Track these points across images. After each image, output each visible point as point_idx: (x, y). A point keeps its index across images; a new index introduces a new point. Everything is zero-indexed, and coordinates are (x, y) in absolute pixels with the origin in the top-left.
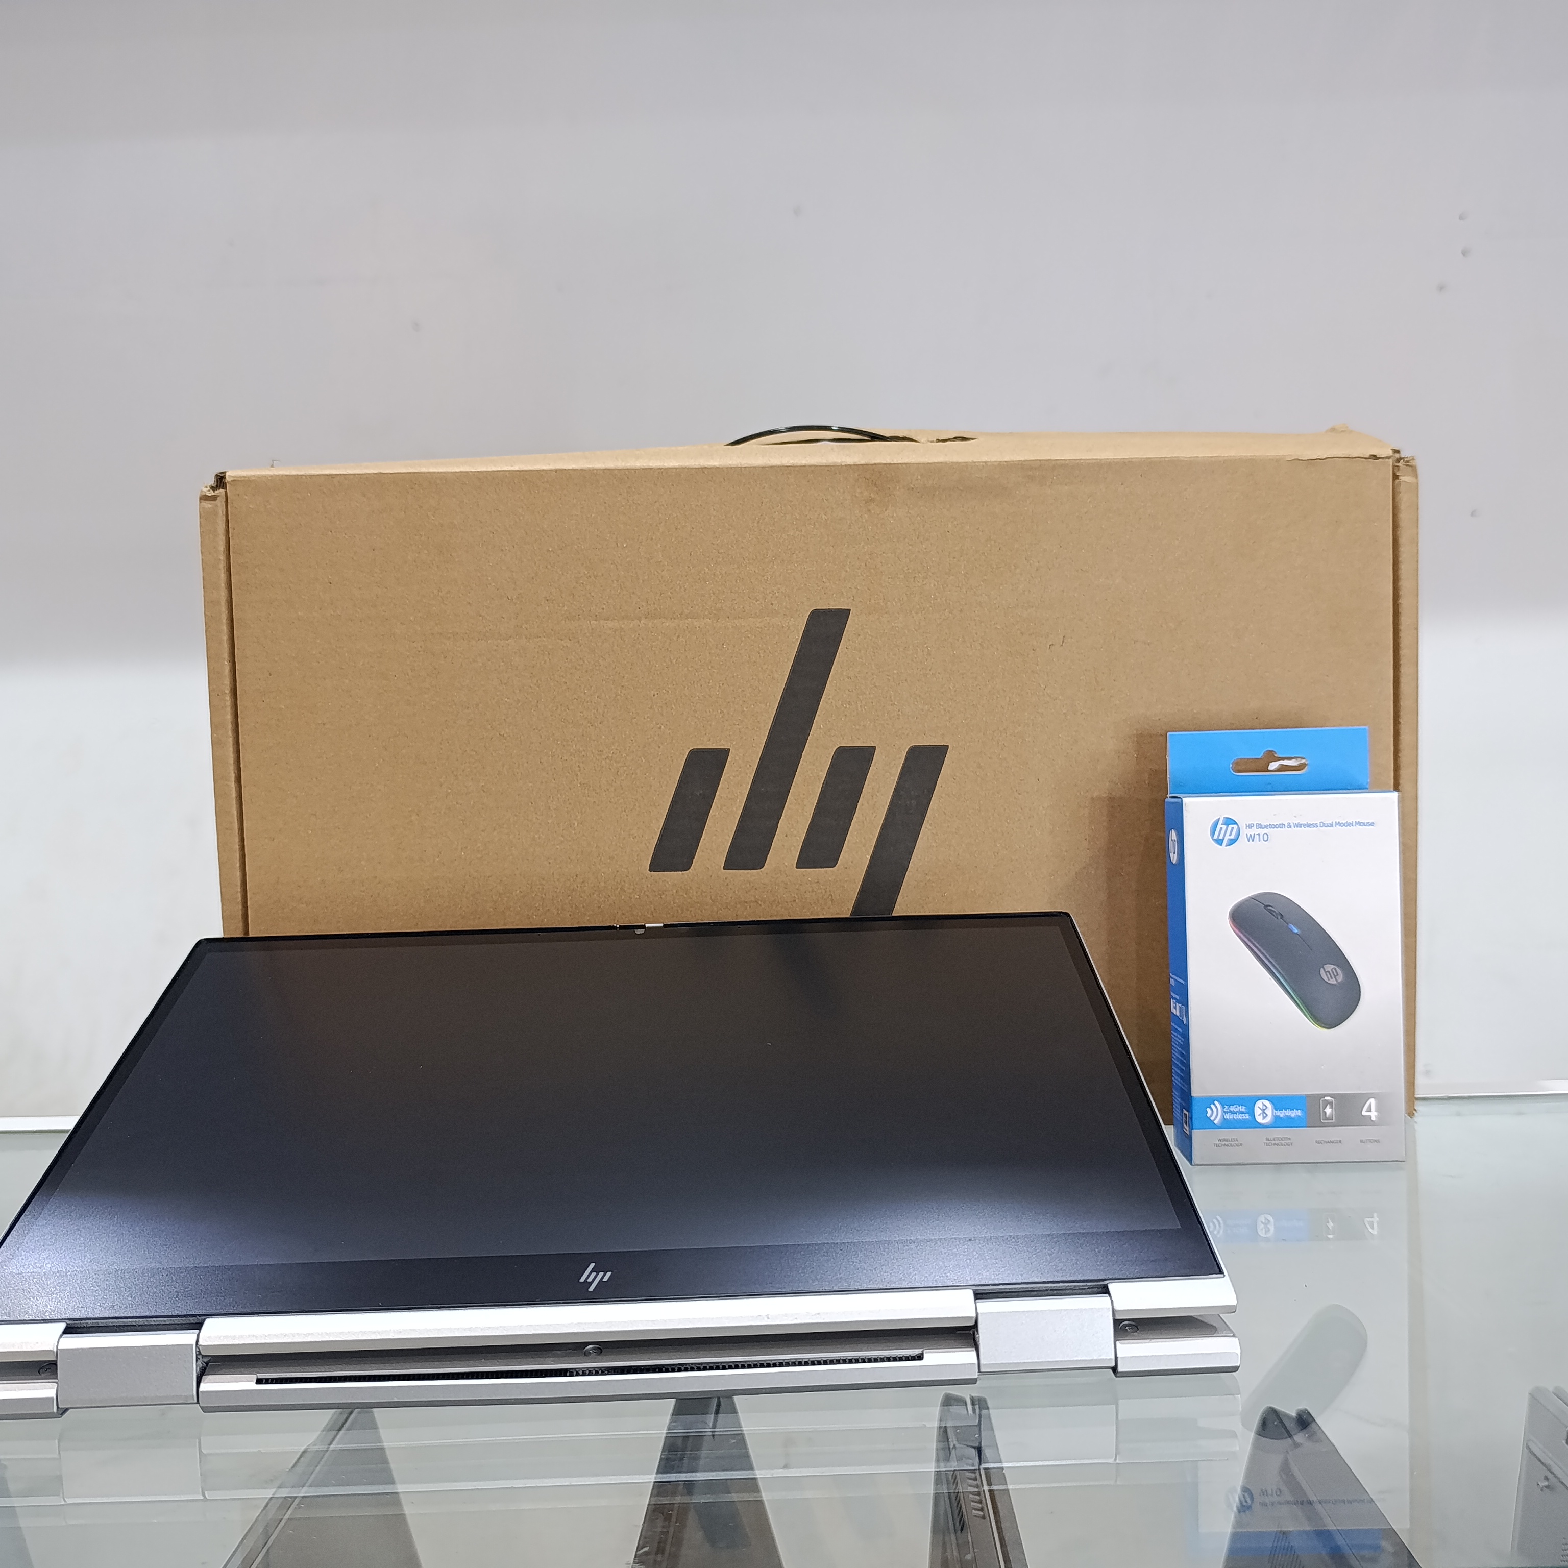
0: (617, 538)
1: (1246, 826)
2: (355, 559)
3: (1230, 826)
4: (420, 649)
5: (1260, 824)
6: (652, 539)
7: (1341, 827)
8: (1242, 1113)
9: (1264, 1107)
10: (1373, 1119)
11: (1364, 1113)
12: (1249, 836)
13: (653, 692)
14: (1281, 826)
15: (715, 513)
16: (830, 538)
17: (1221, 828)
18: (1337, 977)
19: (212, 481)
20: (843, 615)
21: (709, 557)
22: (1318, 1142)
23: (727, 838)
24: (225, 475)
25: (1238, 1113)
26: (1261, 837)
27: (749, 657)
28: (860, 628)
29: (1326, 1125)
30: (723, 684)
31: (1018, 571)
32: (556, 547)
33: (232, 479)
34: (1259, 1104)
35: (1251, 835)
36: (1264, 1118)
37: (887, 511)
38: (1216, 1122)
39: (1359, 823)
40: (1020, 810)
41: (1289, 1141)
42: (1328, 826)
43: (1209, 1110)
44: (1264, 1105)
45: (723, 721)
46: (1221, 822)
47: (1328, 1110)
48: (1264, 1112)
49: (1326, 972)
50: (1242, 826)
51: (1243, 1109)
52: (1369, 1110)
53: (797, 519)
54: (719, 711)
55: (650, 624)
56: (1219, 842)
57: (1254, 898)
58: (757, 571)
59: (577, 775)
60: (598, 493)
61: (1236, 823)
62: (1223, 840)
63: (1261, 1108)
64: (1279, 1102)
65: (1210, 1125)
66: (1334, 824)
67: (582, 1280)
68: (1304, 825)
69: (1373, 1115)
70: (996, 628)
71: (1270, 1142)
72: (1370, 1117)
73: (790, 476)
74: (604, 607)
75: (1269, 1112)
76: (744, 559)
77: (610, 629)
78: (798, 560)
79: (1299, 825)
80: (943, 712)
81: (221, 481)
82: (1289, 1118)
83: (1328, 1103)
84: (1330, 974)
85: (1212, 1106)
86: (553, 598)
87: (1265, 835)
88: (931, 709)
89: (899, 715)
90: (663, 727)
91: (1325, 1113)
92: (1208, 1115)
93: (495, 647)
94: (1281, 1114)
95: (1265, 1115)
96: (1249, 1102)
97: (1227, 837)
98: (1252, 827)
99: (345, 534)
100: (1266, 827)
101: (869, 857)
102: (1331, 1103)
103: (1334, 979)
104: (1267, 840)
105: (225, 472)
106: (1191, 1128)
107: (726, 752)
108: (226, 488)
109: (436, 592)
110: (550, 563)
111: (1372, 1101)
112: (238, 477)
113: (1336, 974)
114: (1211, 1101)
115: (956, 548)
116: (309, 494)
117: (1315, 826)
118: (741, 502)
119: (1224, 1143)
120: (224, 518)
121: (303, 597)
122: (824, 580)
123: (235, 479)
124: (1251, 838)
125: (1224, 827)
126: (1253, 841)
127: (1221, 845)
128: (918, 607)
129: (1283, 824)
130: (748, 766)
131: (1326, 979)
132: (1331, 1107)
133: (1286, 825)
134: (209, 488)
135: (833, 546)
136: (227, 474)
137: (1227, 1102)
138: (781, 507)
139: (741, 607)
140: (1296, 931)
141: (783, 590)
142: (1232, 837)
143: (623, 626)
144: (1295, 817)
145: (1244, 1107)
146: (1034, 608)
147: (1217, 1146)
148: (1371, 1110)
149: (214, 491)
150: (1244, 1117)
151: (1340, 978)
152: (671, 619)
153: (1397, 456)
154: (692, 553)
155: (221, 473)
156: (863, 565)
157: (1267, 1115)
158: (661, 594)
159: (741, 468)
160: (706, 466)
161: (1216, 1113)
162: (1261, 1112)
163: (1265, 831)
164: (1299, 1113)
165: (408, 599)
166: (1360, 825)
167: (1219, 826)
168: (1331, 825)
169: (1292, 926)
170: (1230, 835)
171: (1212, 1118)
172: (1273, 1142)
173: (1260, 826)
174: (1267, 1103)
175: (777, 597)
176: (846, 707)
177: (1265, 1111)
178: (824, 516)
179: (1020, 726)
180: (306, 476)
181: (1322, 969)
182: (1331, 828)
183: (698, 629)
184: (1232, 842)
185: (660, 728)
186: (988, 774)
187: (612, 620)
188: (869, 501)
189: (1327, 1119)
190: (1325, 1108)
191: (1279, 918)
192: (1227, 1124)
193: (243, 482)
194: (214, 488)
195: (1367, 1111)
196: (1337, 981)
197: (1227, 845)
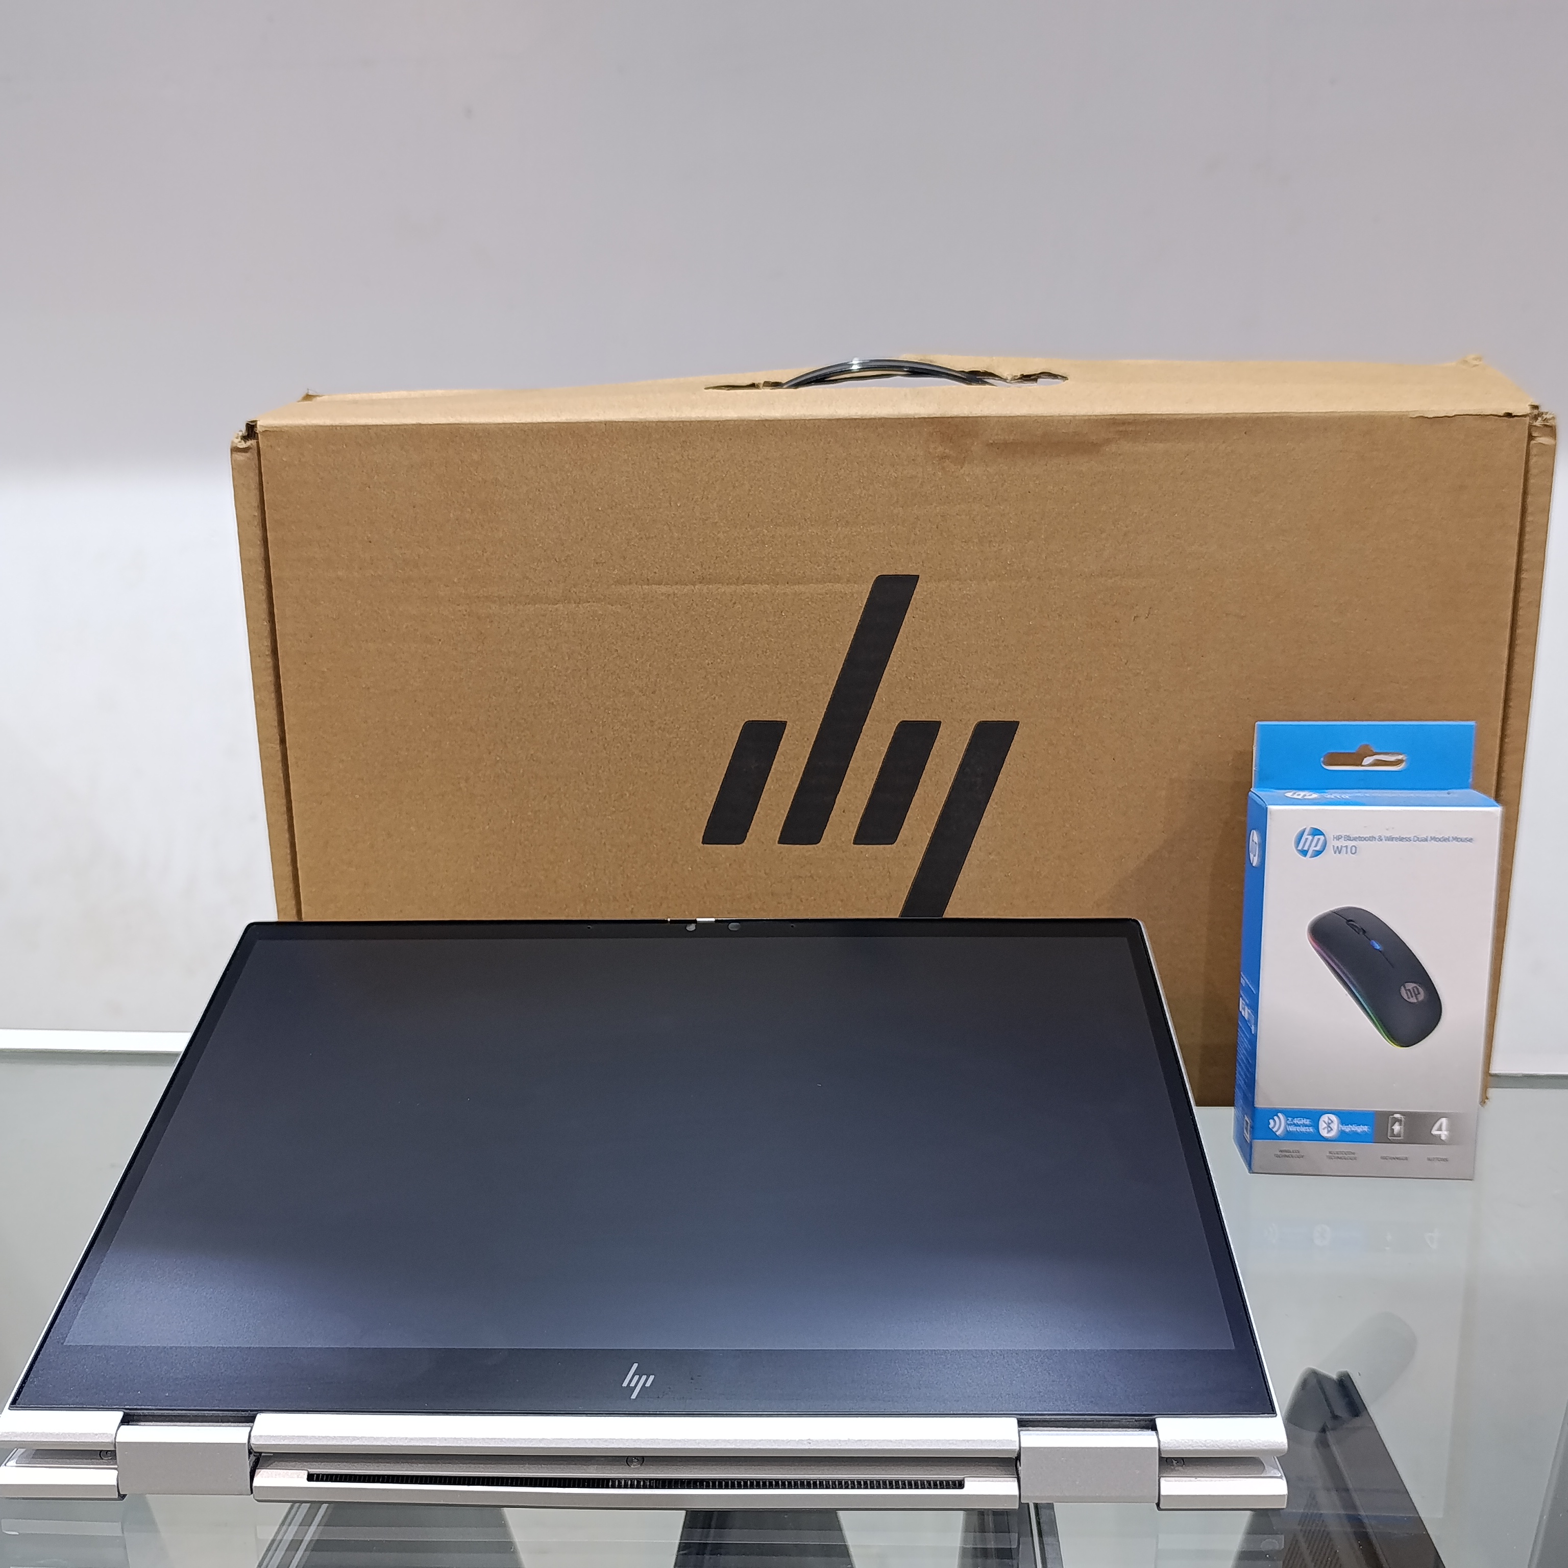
0: (670, 497)
1: (1334, 838)
2: (395, 516)
3: (1317, 837)
4: (465, 613)
5: (1348, 836)
6: (707, 498)
7: (1436, 842)
8: (1306, 1126)
9: (1330, 1122)
10: (1443, 1138)
11: (1434, 1132)
12: (1335, 848)
13: (707, 661)
14: (1372, 838)
15: (775, 470)
16: (900, 498)
17: (1307, 839)
18: (1418, 995)
19: (242, 431)
20: (912, 580)
21: (768, 518)
22: (1383, 1158)
23: (782, 812)
24: (256, 424)
25: (1303, 1125)
26: (1349, 850)
27: (809, 625)
28: (929, 596)
29: (1394, 1141)
30: (781, 654)
31: (1104, 535)
32: (606, 506)
33: (264, 429)
34: (1325, 1118)
35: (1338, 847)
36: (1329, 1132)
37: (964, 469)
38: (1278, 1133)
39: (1456, 839)
40: (1093, 790)
41: (1353, 1156)
42: (1422, 840)
43: (1271, 1121)
44: (1329, 1119)
45: (780, 693)
46: (1306, 833)
47: (1397, 1128)
48: (1329, 1126)
49: (1406, 990)
50: (1330, 835)
51: (1307, 1122)
52: (1440, 1129)
53: (863, 477)
54: (777, 682)
55: (705, 590)
56: (1304, 853)
57: (1336, 913)
58: (819, 534)
59: (629, 745)
60: (650, 447)
61: (1323, 834)
62: (1307, 851)
63: (1327, 1122)
64: (1345, 1117)
65: (1273, 1136)
66: (1429, 838)
67: (625, 1384)
68: (1396, 839)
69: (1444, 1134)
70: (1077, 597)
71: (1333, 1156)
72: (1440, 1136)
73: (857, 430)
74: (657, 570)
75: (1335, 1126)
76: (805, 520)
77: (662, 594)
78: (865, 521)
79: (1391, 839)
80: (1015, 686)
81: (251, 431)
82: (1356, 1133)
83: (1397, 1120)
84: (1411, 993)
85: (1276, 1118)
86: (604, 561)
87: (1354, 848)
88: (1002, 683)
89: (967, 689)
90: (717, 698)
91: (1393, 1129)
92: (1271, 1126)
93: (543, 612)
94: (1348, 1129)
95: (1329, 1129)
96: (1314, 1116)
97: (1313, 848)
98: (1339, 839)
99: (384, 490)
100: (1355, 839)
101: (930, 835)
102: (1399, 1121)
103: (1414, 997)
104: (1355, 853)
105: (255, 421)
106: (1252, 1138)
107: (784, 724)
108: (258, 439)
109: (480, 552)
110: (599, 523)
111: (1444, 1121)
112: (269, 428)
113: (1417, 993)
114: (1274, 1112)
115: (1037, 511)
116: (345, 447)
117: (1408, 840)
118: (804, 458)
119: (1285, 1154)
120: (257, 471)
121: (343, 556)
122: (892, 544)
123: (267, 429)
124: (1338, 850)
125: (1310, 837)
126: (1340, 853)
127: (1305, 856)
128: (992, 573)
129: (1373, 837)
130: (806, 739)
131: (1405, 997)
132: (1400, 1125)
133: (1377, 838)
134: (239, 439)
135: (902, 507)
136: (259, 423)
137: (1290, 1114)
138: (847, 464)
139: (802, 572)
140: (1378, 947)
141: (847, 553)
142: (1318, 848)
143: (676, 592)
144: (1387, 830)
145: (1308, 1120)
146: (1119, 577)
147: (1278, 1156)
148: (1441, 1130)
149: (245, 442)
150: (1308, 1130)
151: (1421, 997)
152: (727, 584)
153: (1536, 412)
154: (750, 514)
155: (252, 422)
156: (935, 527)
157: (1332, 1129)
158: (717, 558)
160: (767, 418)
161: (1279, 1125)
162: (1325, 1125)
163: (1354, 843)
164: (1366, 1128)
165: (451, 560)
166: (1457, 841)
167: (1305, 836)
168: (1426, 840)
169: (1375, 943)
170: (1316, 846)
171: (1274, 1130)
172: (1337, 1155)
173: (1348, 838)
174: (1333, 1117)
175: (840, 561)
176: (911, 680)
177: (1331, 1125)
178: (894, 474)
179: (1097, 702)
180: (341, 426)
181: (1402, 987)
182: (1426, 842)
183: (755, 595)
184: (1318, 853)
185: (715, 698)
186: (1060, 752)
187: (664, 585)
188: (943, 458)
189: (1395, 1136)
190: (1393, 1125)
191: (1361, 933)
192: (1289, 1136)
193: (275, 433)
194: (245, 438)
195: (1438, 1130)
196: (1417, 999)
197: (1312, 857)
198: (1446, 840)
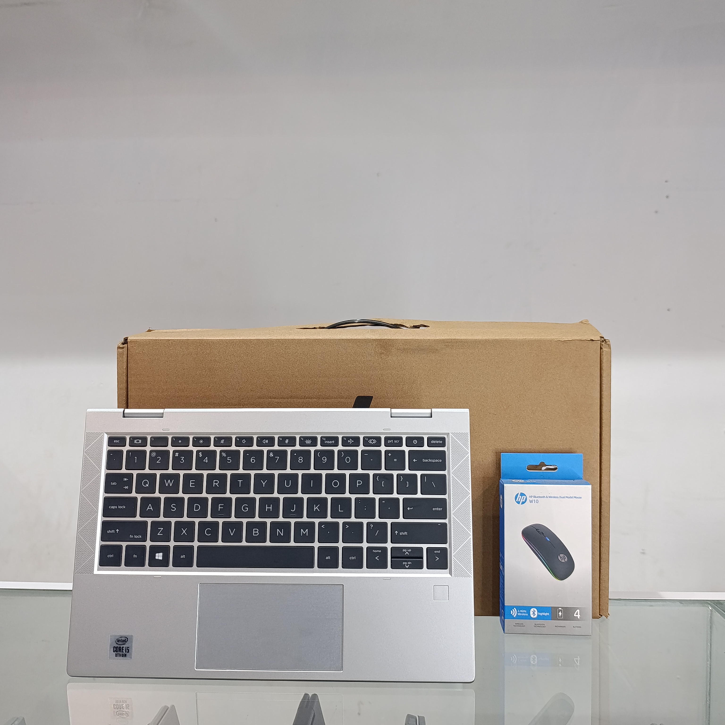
0: (280, 366)
1: (530, 497)
2: (176, 373)
3: (523, 496)
6: (294, 367)
7: (568, 498)
8: (524, 613)
10: (579, 618)
11: (575, 615)
14: (544, 497)
15: (319, 357)
17: (519, 497)
18: (565, 559)
19: (122, 340)
20: (370, 398)
22: (556, 626)
24: (128, 339)
25: (523, 613)
26: (535, 501)
29: (559, 619)
33: (130, 340)
35: (531, 500)
36: (534, 616)
37: (389, 358)
38: (514, 616)
39: (575, 497)
41: (544, 625)
42: (563, 498)
43: (511, 611)
46: (519, 495)
47: (560, 614)
49: (560, 557)
50: (528, 496)
52: (577, 614)
56: (518, 503)
57: (531, 526)
58: (335, 380)
60: (273, 348)
61: (525, 495)
62: (520, 502)
63: (533, 611)
64: (540, 609)
65: (512, 617)
66: (565, 497)
68: (553, 497)
69: (579, 616)
71: (536, 625)
72: (577, 617)
73: (351, 343)
74: (274, 393)
75: (536, 613)
79: (551, 497)
81: (126, 341)
82: (544, 616)
83: (560, 611)
84: (562, 558)
85: (513, 610)
86: (254, 390)
87: (537, 501)
91: (559, 614)
92: (512, 613)
94: (541, 614)
96: (528, 609)
97: (522, 501)
100: (537, 497)
102: (561, 611)
105: (128, 337)
106: (504, 618)
108: (128, 344)
110: (254, 376)
111: (578, 611)
112: (133, 340)
114: (512, 607)
115: (416, 373)
116: (160, 347)
117: (557, 497)
118: (330, 353)
119: (518, 625)
120: (126, 355)
122: (363, 384)
124: (531, 502)
125: (521, 496)
126: (532, 503)
127: (519, 504)
128: (400, 396)
129: (544, 496)
131: (560, 560)
132: (561, 612)
133: (546, 497)
134: (121, 344)
135: (366, 371)
137: (519, 608)
138: (347, 355)
139: (329, 394)
140: (549, 540)
141: (346, 388)
144: (549, 493)
145: (526, 611)
147: (514, 626)
149: (123, 345)
150: (526, 615)
151: (566, 560)
152: (301, 399)
153: (602, 339)
154: (311, 373)
155: (126, 338)
156: (378, 378)
157: (535, 614)
158: (297, 389)
159: (330, 339)
160: (317, 339)
161: (514, 612)
162: (533, 613)
163: (537, 499)
164: (548, 614)
166: (576, 498)
167: (519, 496)
169: (547, 538)
170: (523, 500)
171: (513, 615)
172: (538, 625)
173: (535, 497)
174: (535, 610)
175: (343, 391)
177: (535, 613)
180: (159, 340)
181: (559, 556)
184: (523, 503)
188: (381, 354)
189: (560, 617)
190: (559, 613)
191: (542, 534)
192: (518, 617)
193: (135, 342)
194: (123, 344)
195: (576, 615)
196: (565, 561)
197: (522, 504)
198: (571, 497)
